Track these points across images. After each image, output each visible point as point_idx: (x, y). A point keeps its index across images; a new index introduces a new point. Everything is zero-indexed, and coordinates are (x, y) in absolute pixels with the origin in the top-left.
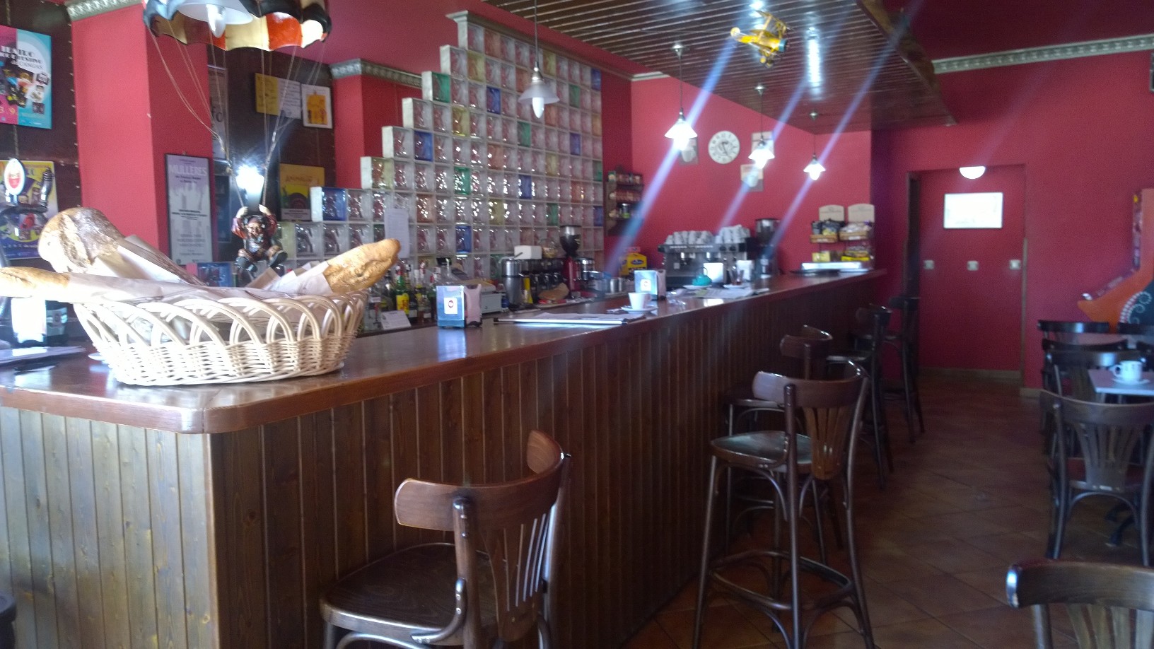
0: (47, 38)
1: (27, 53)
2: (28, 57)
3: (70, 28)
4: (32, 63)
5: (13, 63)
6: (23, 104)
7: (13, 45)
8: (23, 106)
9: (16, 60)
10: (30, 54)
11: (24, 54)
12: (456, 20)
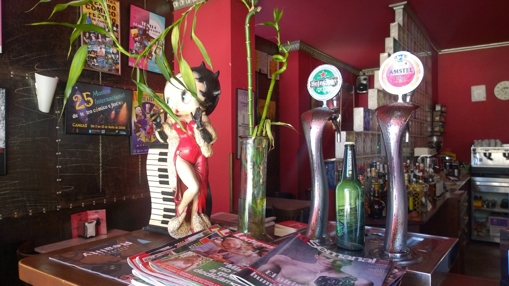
0: (164, 19)
1: (154, 27)
2: (154, 29)
3: (173, 14)
4: (156, 33)
5: (147, 32)
6: (150, 58)
7: (147, 22)
8: (150, 59)
9: (148, 31)
10: (155, 28)
11: (152, 28)
12: (394, 8)
